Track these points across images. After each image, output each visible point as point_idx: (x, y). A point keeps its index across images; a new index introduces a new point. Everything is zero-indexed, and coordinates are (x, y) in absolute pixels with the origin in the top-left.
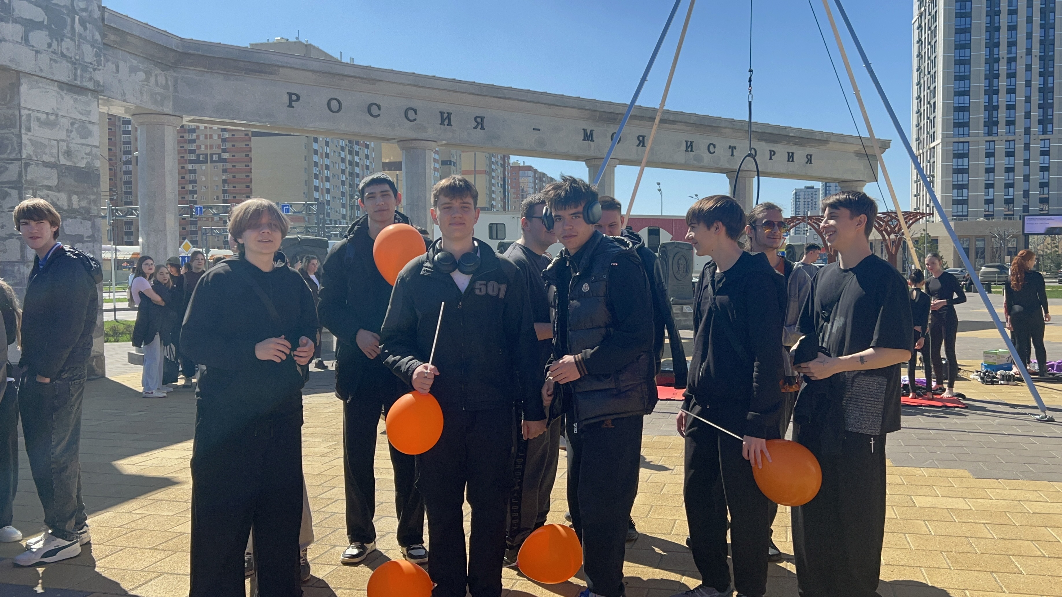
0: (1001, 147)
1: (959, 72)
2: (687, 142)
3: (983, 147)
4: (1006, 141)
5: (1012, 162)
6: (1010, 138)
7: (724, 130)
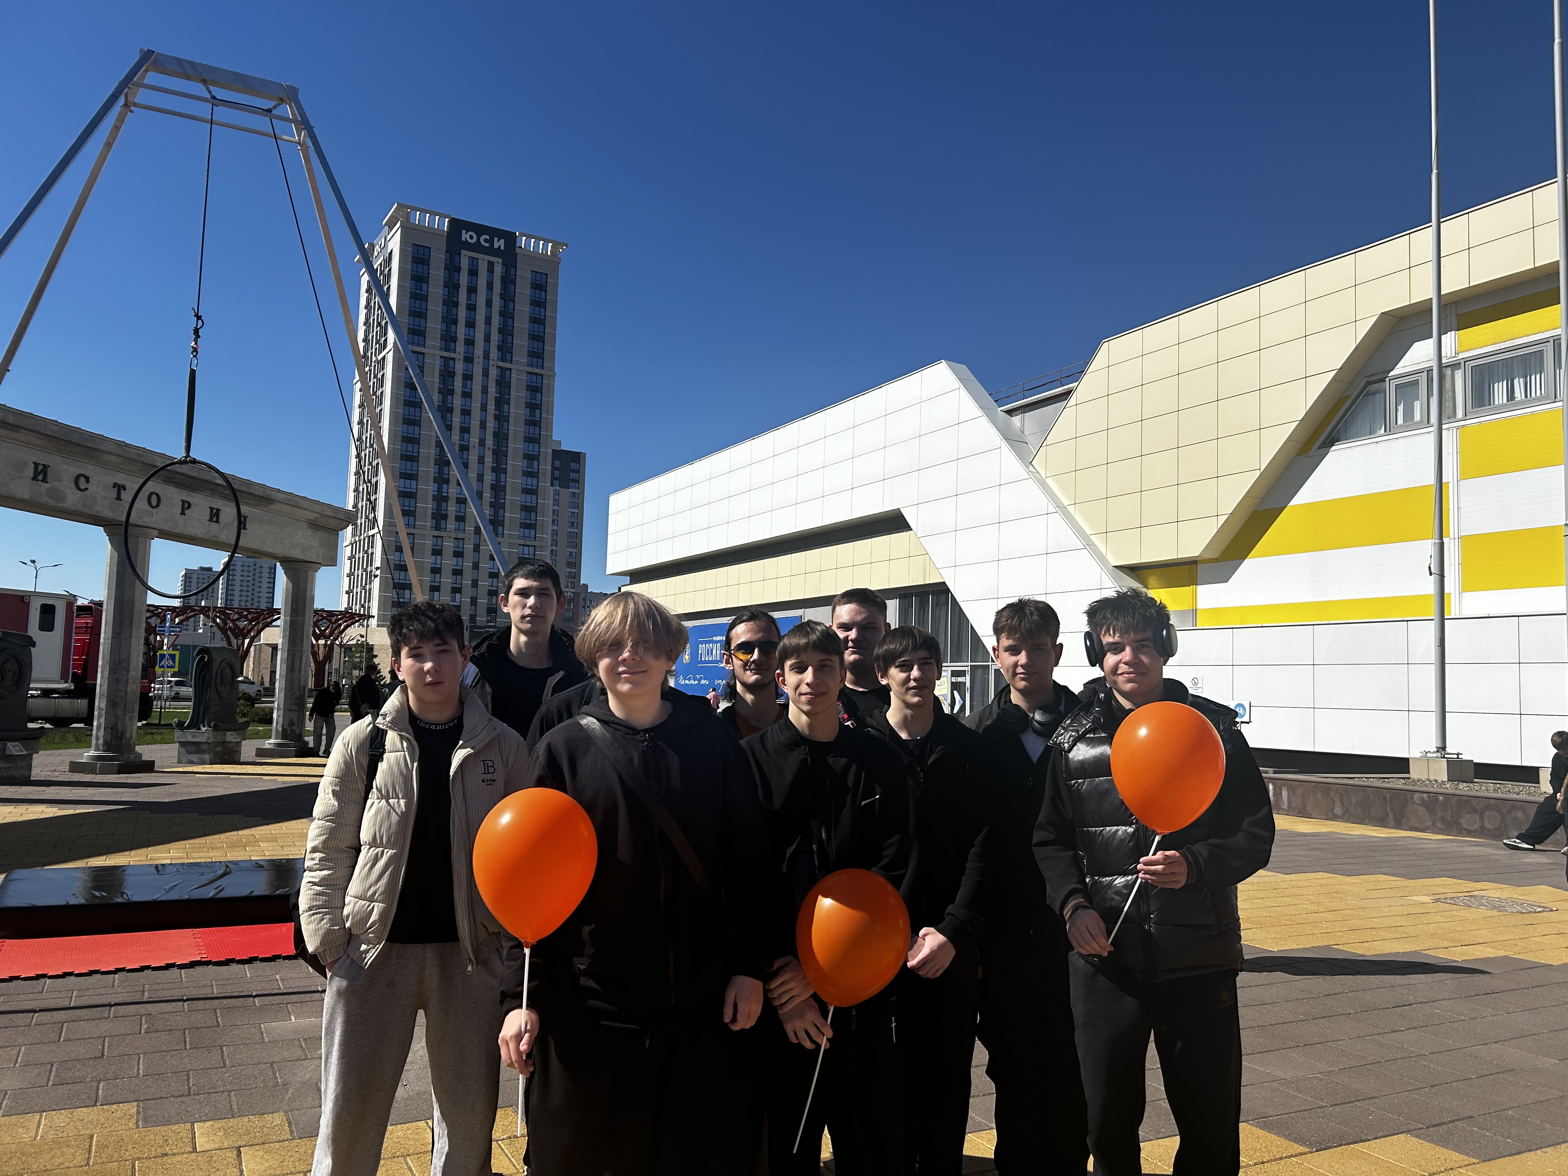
0: (449, 545)
1: (407, 451)
2: (36, 465)
3: (429, 542)
4: (455, 538)
5: (460, 564)
6: (460, 536)
7: (107, 457)
